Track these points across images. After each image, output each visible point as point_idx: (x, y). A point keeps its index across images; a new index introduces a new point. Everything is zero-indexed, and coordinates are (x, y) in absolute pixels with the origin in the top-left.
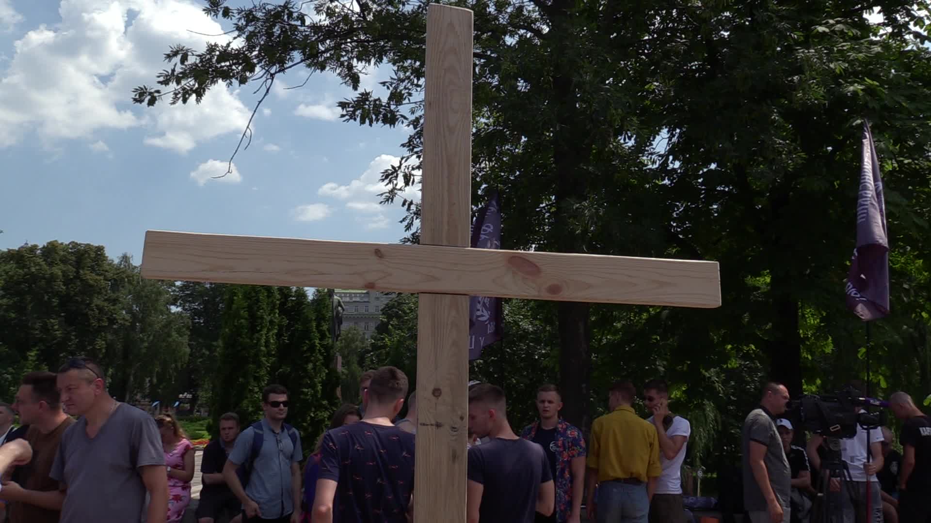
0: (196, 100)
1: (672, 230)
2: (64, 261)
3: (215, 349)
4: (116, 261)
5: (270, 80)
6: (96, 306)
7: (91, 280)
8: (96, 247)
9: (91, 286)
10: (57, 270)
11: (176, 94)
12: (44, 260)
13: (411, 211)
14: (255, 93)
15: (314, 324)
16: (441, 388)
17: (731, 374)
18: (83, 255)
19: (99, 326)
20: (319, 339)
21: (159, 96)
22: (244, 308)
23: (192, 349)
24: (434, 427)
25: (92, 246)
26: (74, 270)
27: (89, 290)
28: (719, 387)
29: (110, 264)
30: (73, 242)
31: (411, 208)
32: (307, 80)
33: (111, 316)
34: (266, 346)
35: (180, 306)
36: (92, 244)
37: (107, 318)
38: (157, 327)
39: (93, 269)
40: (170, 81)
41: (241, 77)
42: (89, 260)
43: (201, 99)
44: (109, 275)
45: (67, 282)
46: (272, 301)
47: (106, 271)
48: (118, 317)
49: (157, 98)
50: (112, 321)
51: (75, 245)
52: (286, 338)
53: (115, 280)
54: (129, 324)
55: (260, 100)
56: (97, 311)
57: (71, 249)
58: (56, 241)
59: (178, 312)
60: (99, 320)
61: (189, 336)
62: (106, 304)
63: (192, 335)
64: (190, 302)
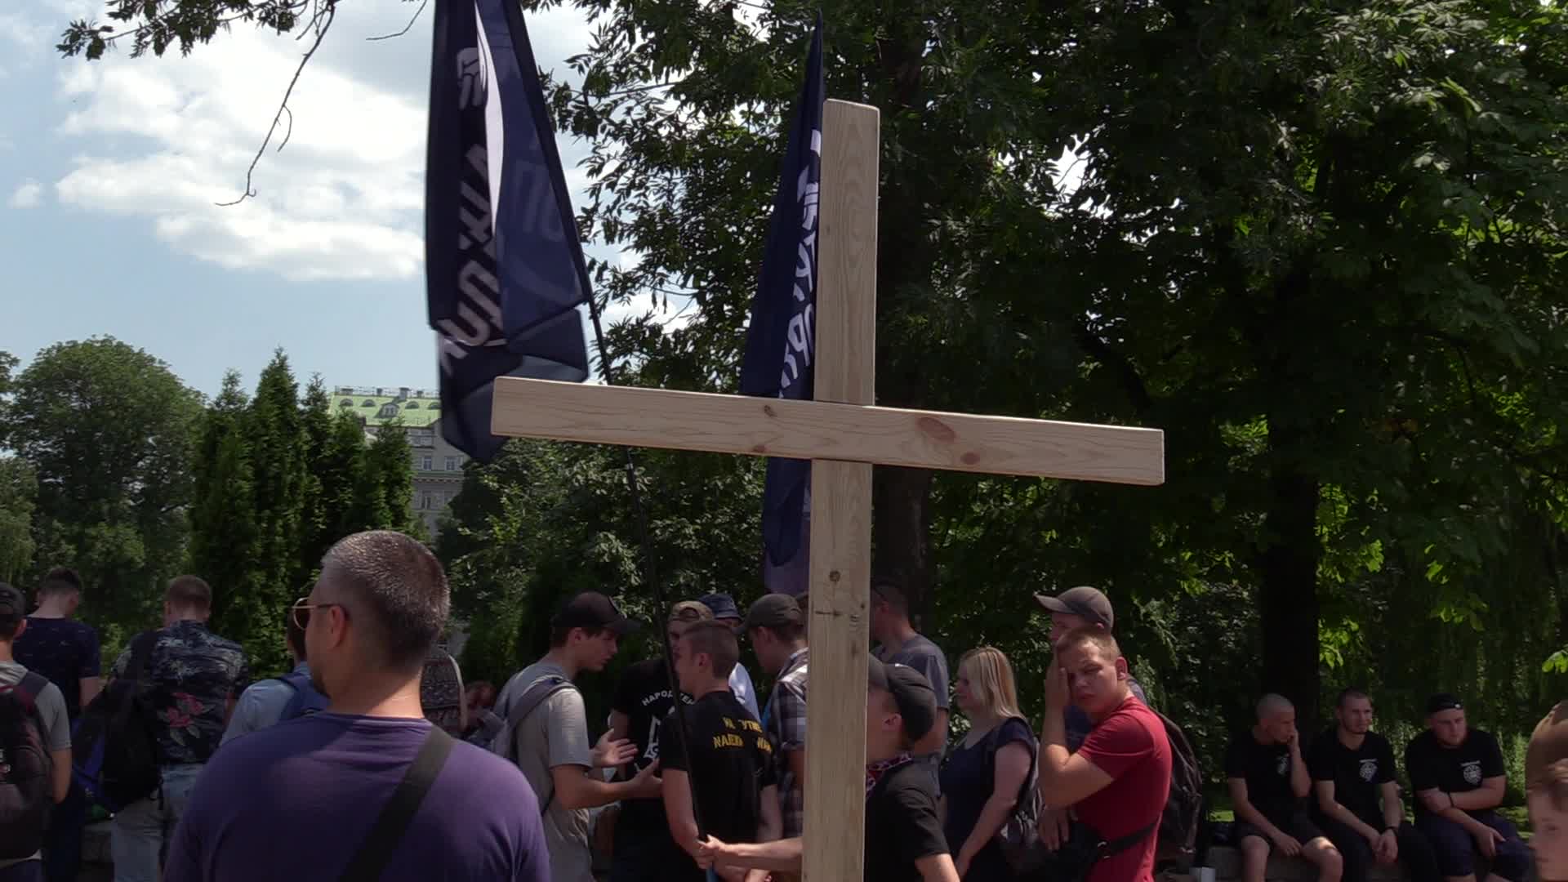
0: (182, 49)
1: (1088, 328)
3: (93, 545)
5: (328, 14)
11: (141, 37)
13: (604, 283)
14: (299, 38)
15: (383, 493)
16: (840, 571)
17: (1191, 608)
20: (392, 522)
21: (110, 39)
22: (244, 458)
23: (38, 542)
24: (832, 616)
28: (1166, 637)
31: (604, 277)
32: (412, 23)
34: (285, 535)
35: (12, 447)
40: (134, 11)
41: (281, 16)
43: (191, 45)
46: (296, 444)
49: (106, 42)
52: (320, 520)
55: (308, 52)
59: (9, 459)
61: (32, 514)
63: (38, 511)
64: (34, 438)
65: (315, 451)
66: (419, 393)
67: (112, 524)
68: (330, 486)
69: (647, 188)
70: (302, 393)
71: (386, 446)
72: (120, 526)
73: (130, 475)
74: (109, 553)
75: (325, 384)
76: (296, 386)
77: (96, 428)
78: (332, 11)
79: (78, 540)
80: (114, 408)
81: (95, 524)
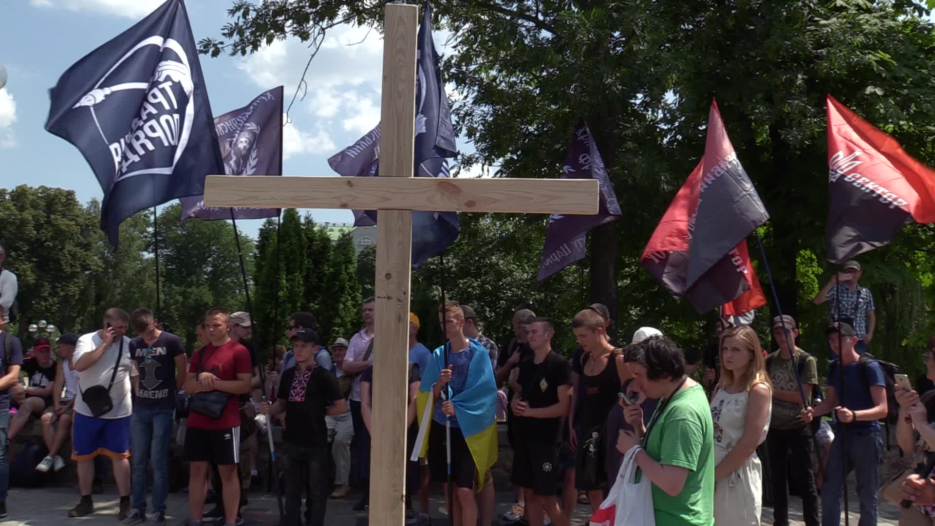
0: (252, 51)
2: (35, 206)
3: (190, 296)
4: (85, 206)
5: (322, 35)
6: (68, 251)
7: (63, 225)
8: (66, 192)
9: (63, 232)
10: (27, 215)
11: (236, 47)
12: (14, 205)
18: (53, 199)
19: (72, 272)
21: (222, 47)
24: (386, 299)
25: (63, 190)
26: (45, 214)
27: (60, 235)
29: (80, 209)
30: (43, 187)
33: (84, 261)
35: (152, 252)
36: (62, 188)
37: (80, 264)
38: (130, 273)
39: (64, 216)
40: (233, 33)
42: (59, 205)
44: (81, 220)
45: (38, 227)
47: (78, 216)
48: (90, 263)
49: (221, 49)
50: (85, 267)
51: (44, 189)
53: (87, 226)
54: (101, 270)
55: (312, 53)
56: (69, 257)
57: (41, 193)
58: (25, 185)
59: (150, 258)
60: (72, 266)
62: (78, 249)
63: (165, 282)
64: (162, 248)
65: (309, 248)
66: (334, 225)
67: (197, 287)
68: (317, 263)
69: (473, 116)
70: (302, 221)
71: (343, 244)
72: (201, 287)
73: (206, 264)
74: (197, 299)
75: (312, 216)
76: (300, 216)
77: (190, 243)
78: (324, 34)
79: (183, 294)
80: (198, 233)
81: (190, 287)
